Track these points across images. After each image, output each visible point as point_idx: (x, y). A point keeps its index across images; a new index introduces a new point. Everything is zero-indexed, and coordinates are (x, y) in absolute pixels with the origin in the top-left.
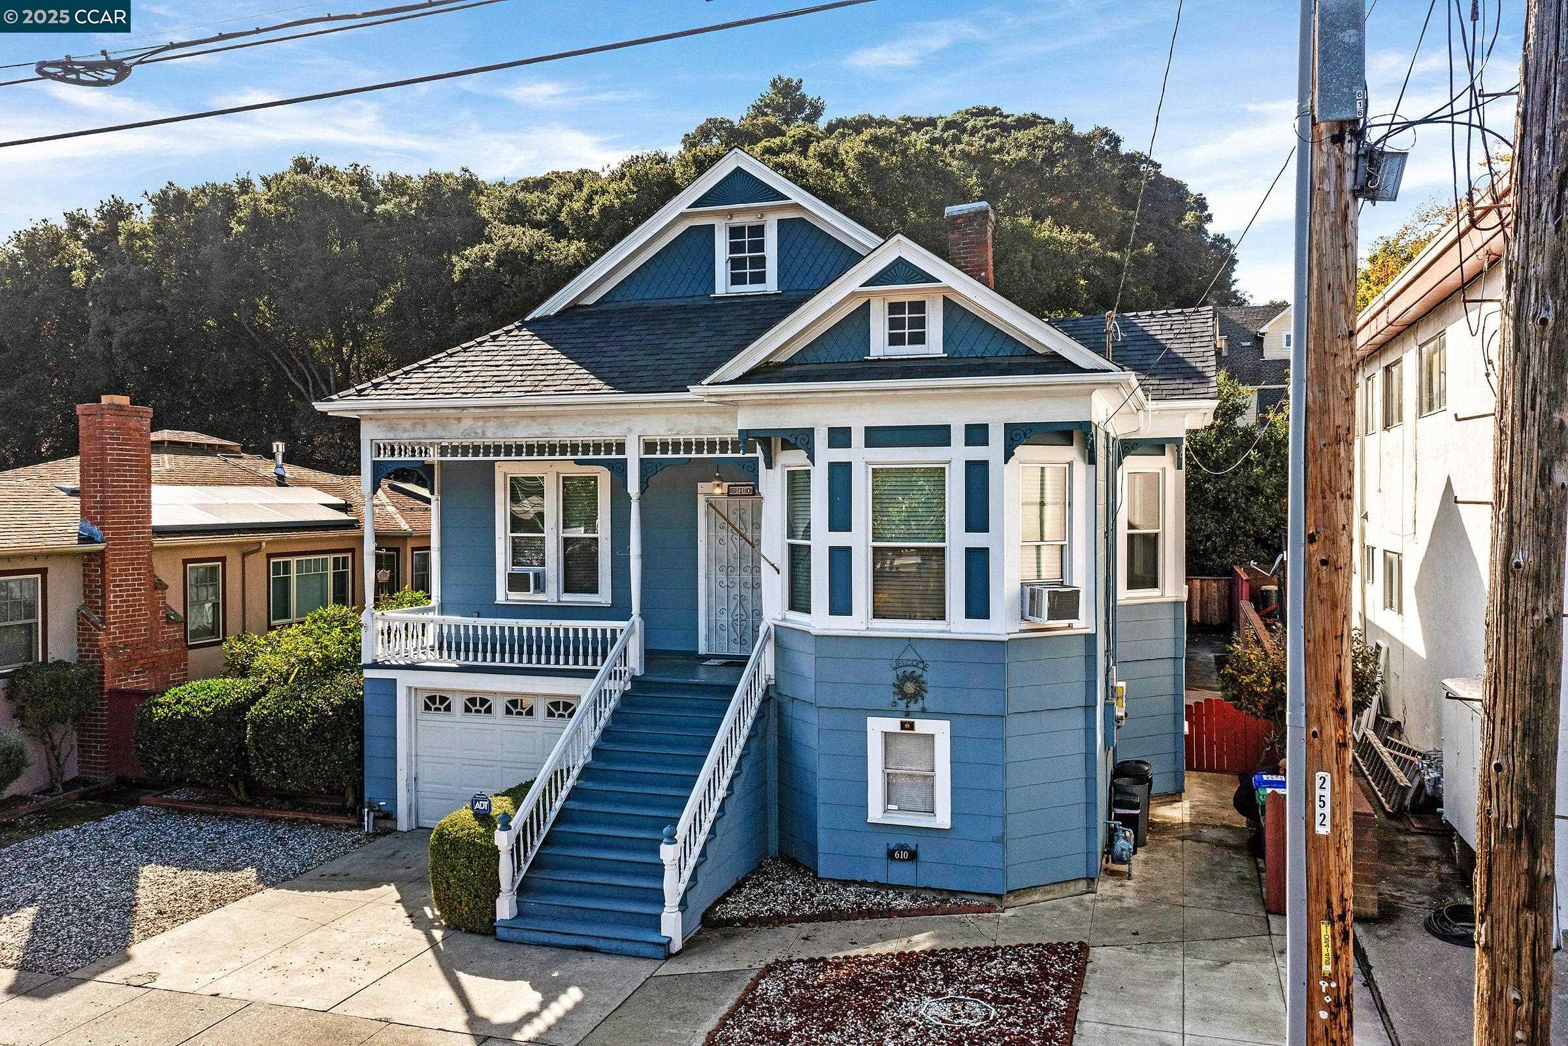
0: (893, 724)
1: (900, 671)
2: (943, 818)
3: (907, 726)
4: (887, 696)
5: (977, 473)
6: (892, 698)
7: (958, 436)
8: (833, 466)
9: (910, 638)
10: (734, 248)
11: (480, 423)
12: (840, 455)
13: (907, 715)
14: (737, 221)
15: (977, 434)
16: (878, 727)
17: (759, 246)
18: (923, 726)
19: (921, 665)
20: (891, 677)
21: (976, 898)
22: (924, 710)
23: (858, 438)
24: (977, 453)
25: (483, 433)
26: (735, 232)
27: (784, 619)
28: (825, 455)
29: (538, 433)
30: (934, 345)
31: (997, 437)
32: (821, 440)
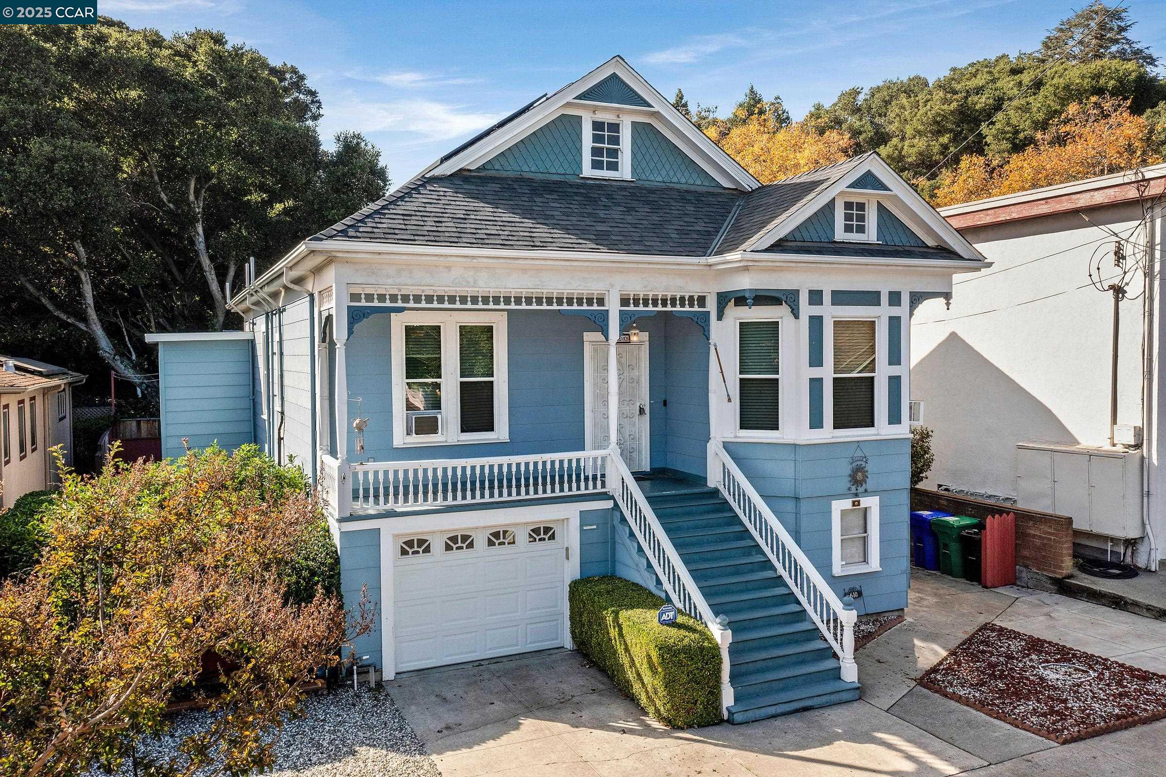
0: (847, 504)
1: (854, 464)
2: (874, 564)
3: (856, 503)
4: (844, 483)
5: (895, 323)
6: (849, 485)
7: (884, 299)
8: (811, 318)
9: (858, 441)
10: (597, 139)
11: (471, 273)
12: (816, 310)
13: (856, 495)
14: (601, 117)
15: (895, 298)
16: (839, 506)
17: (615, 140)
18: (865, 502)
19: (864, 460)
20: (848, 471)
21: (891, 614)
22: (866, 491)
23: (827, 298)
24: (895, 311)
25: (475, 281)
26: (597, 126)
27: (736, 437)
28: (806, 310)
29: (530, 285)
30: (871, 235)
31: (905, 300)
32: (804, 299)
